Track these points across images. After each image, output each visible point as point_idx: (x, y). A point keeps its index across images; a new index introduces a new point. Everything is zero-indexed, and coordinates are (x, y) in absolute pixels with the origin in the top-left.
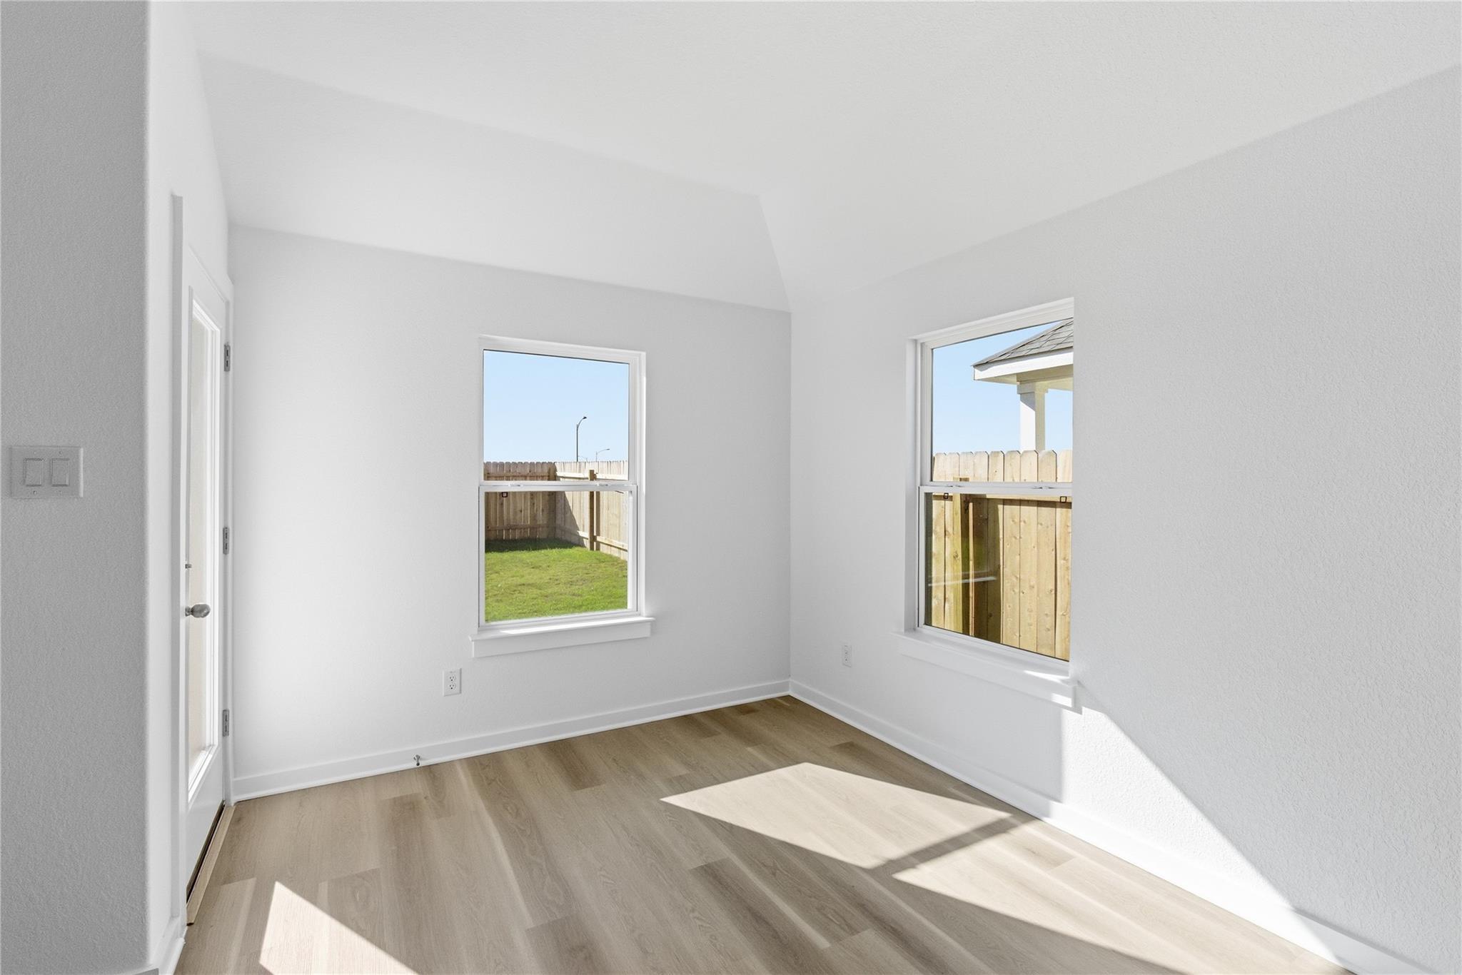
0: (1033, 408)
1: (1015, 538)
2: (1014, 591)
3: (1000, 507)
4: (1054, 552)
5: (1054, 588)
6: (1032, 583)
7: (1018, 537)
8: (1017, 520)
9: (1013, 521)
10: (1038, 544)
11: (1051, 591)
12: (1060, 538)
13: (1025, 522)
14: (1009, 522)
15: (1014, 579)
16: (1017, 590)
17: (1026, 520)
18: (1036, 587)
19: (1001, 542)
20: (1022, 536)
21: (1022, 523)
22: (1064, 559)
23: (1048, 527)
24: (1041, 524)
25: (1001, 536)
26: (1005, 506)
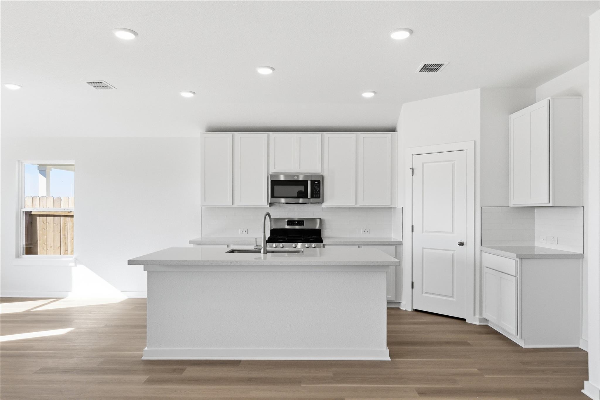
0: (45, 177)
1: (44, 229)
2: (44, 249)
3: (38, 218)
4: (60, 233)
5: (60, 246)
6: (51, 246)
7: (46, 229)
8: (45, 222)
9: (43, 223)
10: (54, 231)
11: (59, 247)
12: (62, 228)
13: (48, 223)
14: (41, 223)
15: (44, 245)
16: (45, 249)
17: (49, 222)
18: (53, 247)
19: (38, 231)
20: (47, 228)
21: (47, 224)
22: (64, 235)
23: (57, 224)
24: (55, 223)
25: (38, 229)
26: (40, 217)
